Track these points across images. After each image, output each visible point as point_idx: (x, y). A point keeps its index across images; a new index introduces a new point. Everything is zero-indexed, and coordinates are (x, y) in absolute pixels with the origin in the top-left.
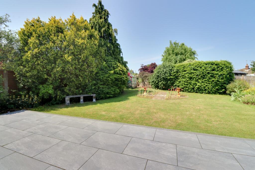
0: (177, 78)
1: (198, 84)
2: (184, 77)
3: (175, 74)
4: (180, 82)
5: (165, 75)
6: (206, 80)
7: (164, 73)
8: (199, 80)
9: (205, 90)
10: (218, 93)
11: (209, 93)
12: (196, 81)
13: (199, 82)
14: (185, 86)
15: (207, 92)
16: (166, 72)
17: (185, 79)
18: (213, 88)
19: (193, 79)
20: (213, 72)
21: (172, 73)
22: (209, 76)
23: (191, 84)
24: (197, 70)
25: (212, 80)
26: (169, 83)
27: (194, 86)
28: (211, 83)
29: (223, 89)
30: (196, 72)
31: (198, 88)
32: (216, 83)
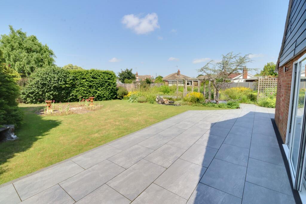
0: (73, 86)
1: (98, 92)
2: (82, 85)
3: (72, 82)
4: (77, 91)
5: (58, 83)
6: (104, 88)
7: (57, 80)
8: (99, 88)
9: (104, 97)
10: (112, 98)
11: (107, 99)
12: (95, 89)
13: (98, 90)
14: (84, 95)
15: (105, 99)
16: (59, 79)
17: (84, 87)
18: (109, 94)
19: (93, 87)
20: (109, 81)
21: (68, 80)
22: (107, 84)
23: (90, 93)
24: (96, 78)
25: (109, 88)
26: (63, 93)
27: (94, 94)
28: (108, 90)
29: (115, 95)
30: (95, 80)
31: (98, 96)
32: (111, 90)
